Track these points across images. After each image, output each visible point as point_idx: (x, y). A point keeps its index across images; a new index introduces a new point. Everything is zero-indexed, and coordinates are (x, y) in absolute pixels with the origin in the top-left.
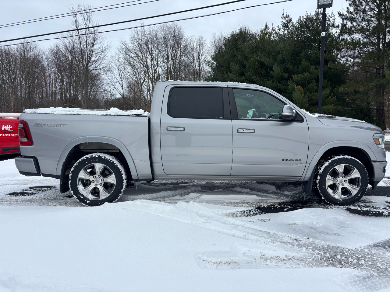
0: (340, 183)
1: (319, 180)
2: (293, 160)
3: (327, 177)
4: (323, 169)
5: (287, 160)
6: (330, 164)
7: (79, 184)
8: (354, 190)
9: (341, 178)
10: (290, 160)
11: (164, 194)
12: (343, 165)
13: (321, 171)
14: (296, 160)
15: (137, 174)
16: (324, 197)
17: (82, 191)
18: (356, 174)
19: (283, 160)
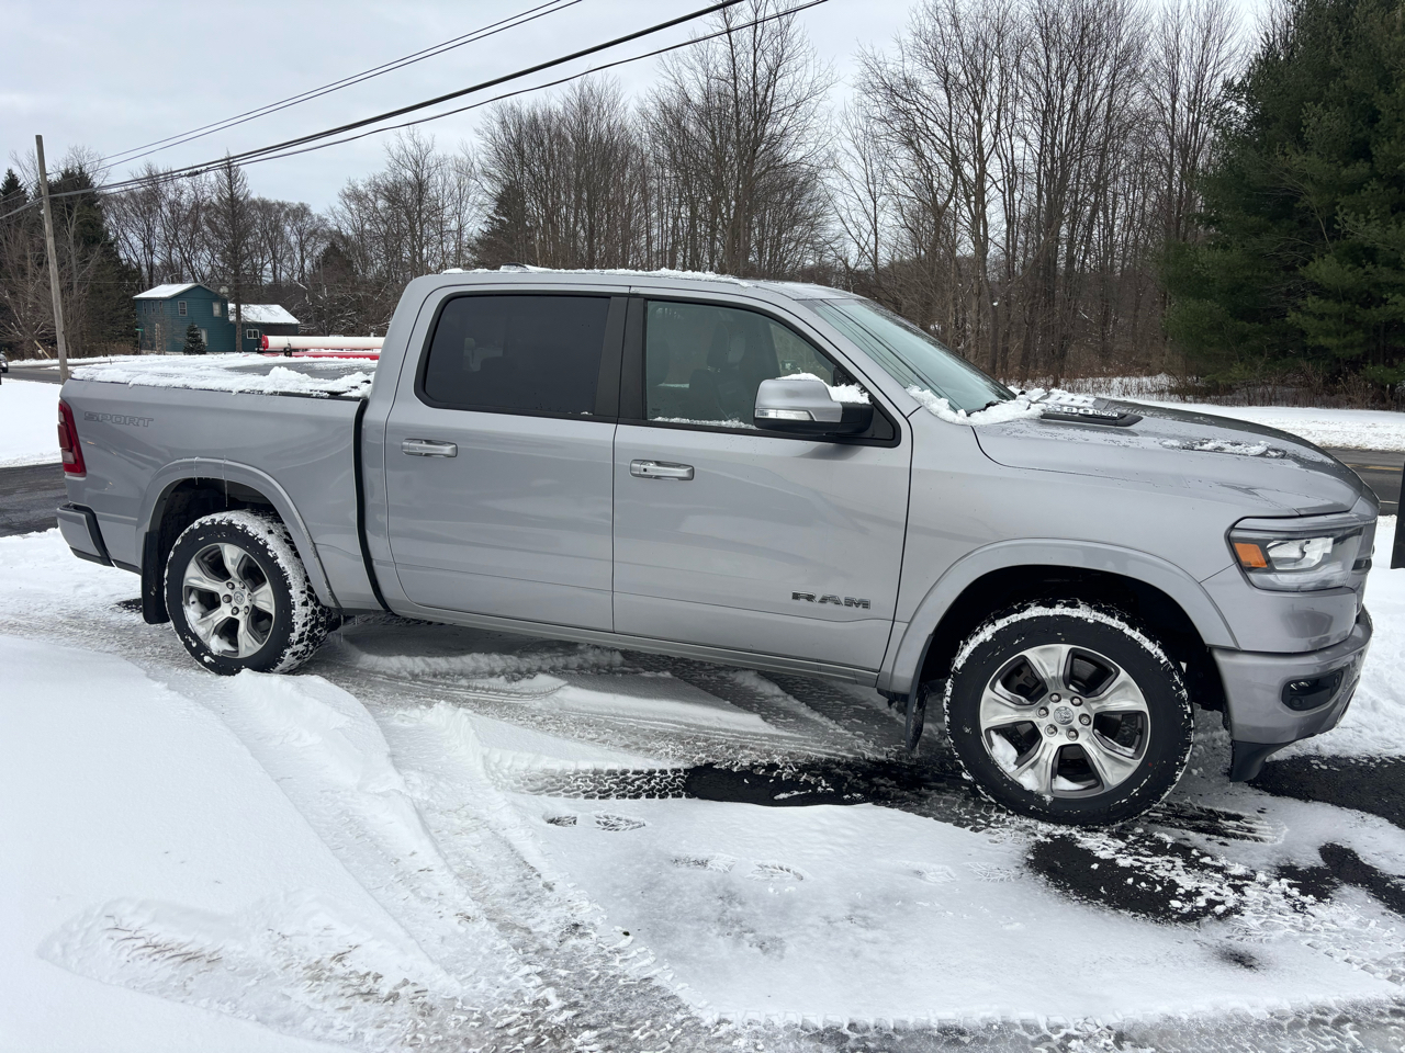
0: (1057, 725)
1: (949, 700)
2: (838, 603)
3: (987, 692)
4: (967, 651)
5: (810, 598)
6: (996, 635)
7: (187, 603)
8: (1115, 767)
9: (1065, 703)
10: (824, 600)
11: (478, 661)
12: (1065, 648)
13: (959, 662)
14: (850, 603)
15: (331, 591)
16: (971, 773)
17: (194, 624)
18: (1125, 696)
19: (796, 596)
